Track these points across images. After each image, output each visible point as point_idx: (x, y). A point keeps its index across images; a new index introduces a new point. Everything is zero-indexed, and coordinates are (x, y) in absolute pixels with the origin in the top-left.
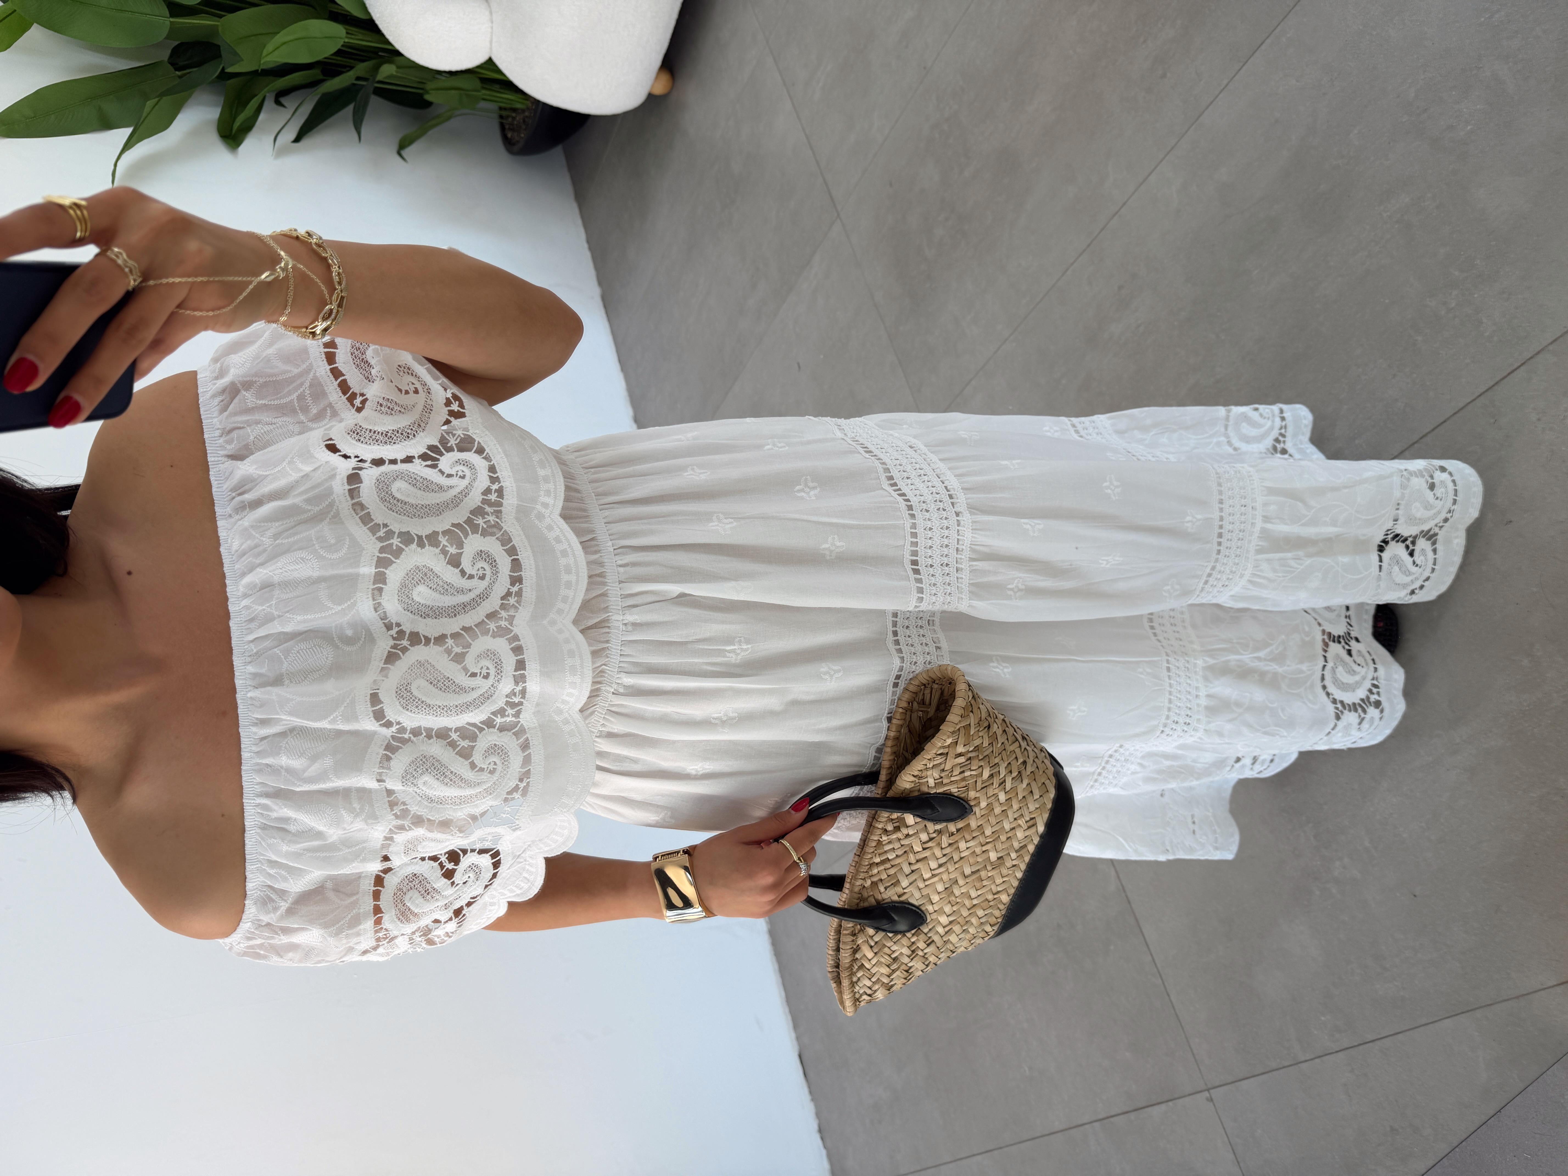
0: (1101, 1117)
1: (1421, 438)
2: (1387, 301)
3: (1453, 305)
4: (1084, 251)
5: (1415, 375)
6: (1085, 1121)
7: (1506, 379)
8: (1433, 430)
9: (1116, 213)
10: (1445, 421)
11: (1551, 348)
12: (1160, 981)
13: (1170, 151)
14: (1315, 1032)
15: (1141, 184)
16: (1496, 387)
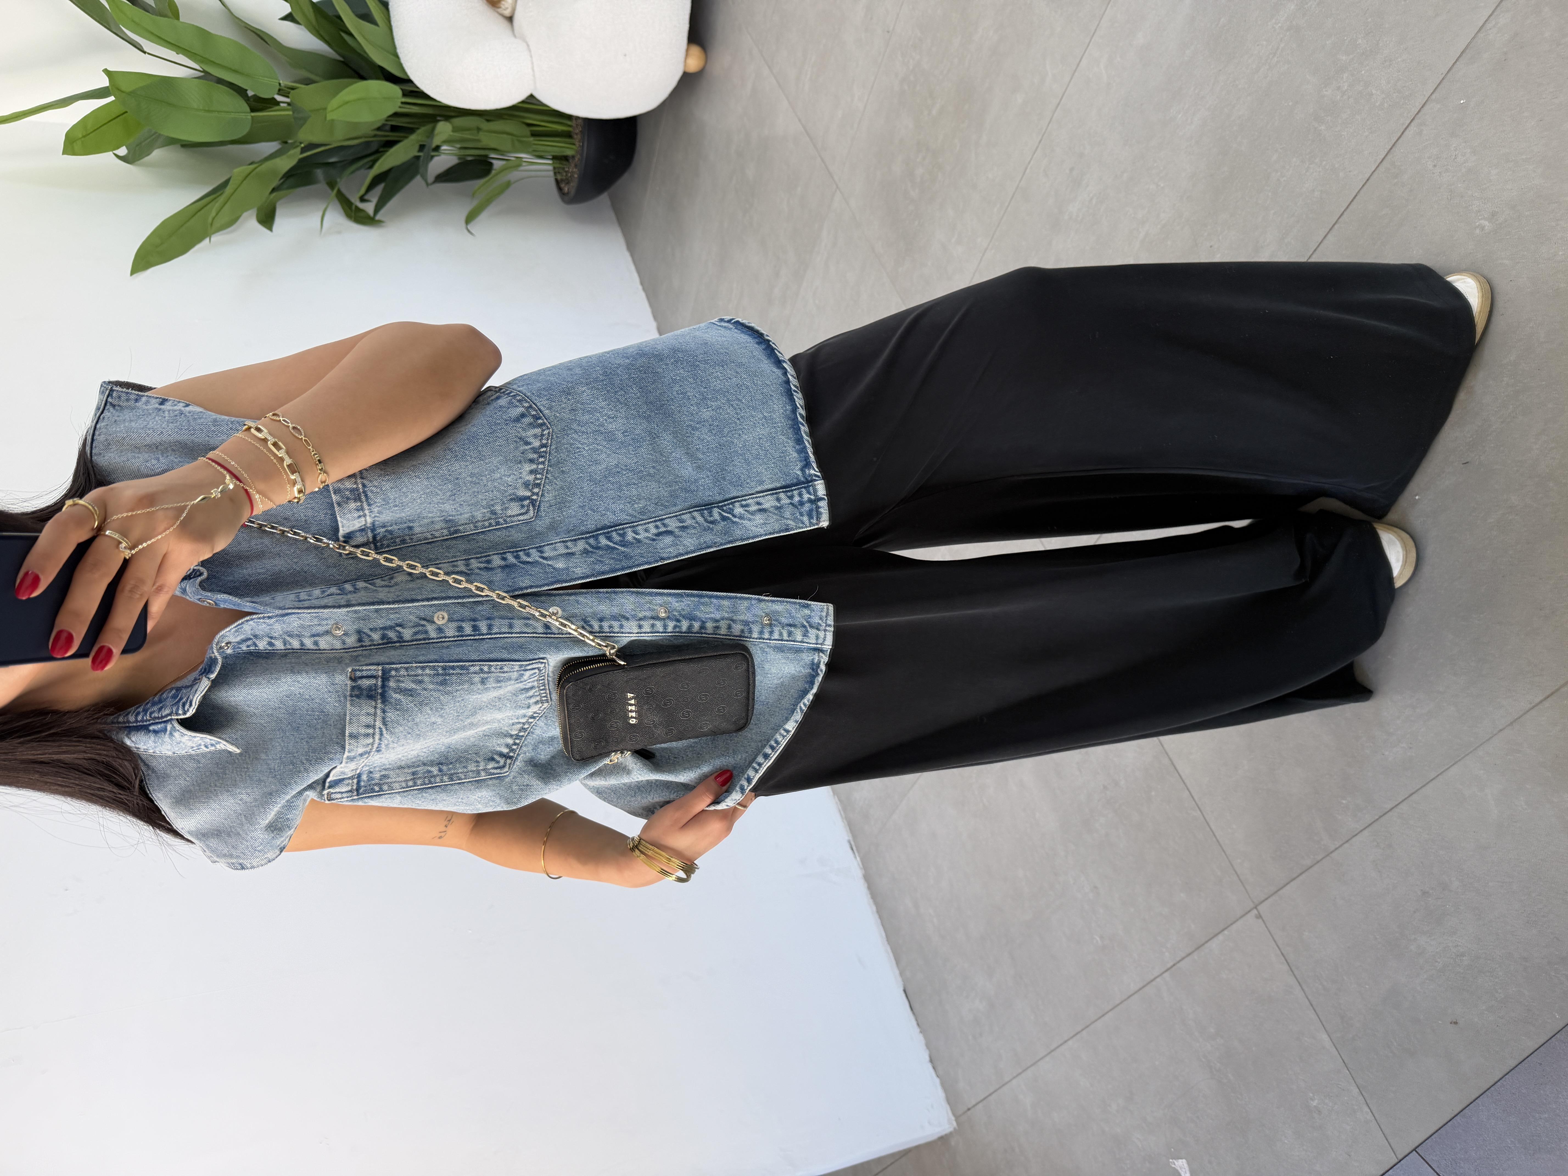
0: (1169, 965)
1: (1339, 218)
2: (1290, 104)
3: (1346, 87)
4: (1037, 147)
5: (1324, 163)
6: (1156, 974)
7: (1401, 139)
8: (1347, 207)
9: (1059, 104)
10: (1356, 196)
11: (1433, 97)
12: (1199, 813)
13: (1094, 33)
14: (1340, 817)
15: (1075, 71)
16: (1394, 149)
